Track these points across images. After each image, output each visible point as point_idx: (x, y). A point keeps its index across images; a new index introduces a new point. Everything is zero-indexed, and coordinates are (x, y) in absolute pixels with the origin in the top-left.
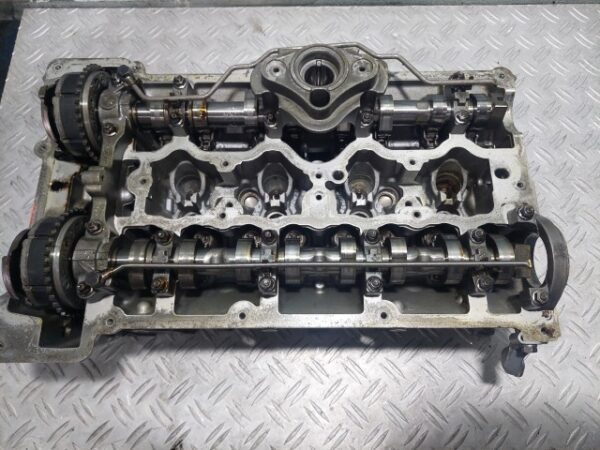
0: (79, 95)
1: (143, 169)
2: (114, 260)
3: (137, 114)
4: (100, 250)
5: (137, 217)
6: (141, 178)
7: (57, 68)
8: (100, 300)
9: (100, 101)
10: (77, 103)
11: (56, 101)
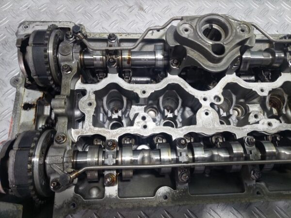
0: (47, 45)
1: (89, 96)
2: (75, 160)
3: (83, 59)
4: (66, 155)
5: (87, 129)
6: (88, 102)
7: (25, 27)
8: (65, 190)
9: (59, 50)
10: (45, 51)
11: (29, 49)
